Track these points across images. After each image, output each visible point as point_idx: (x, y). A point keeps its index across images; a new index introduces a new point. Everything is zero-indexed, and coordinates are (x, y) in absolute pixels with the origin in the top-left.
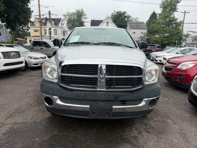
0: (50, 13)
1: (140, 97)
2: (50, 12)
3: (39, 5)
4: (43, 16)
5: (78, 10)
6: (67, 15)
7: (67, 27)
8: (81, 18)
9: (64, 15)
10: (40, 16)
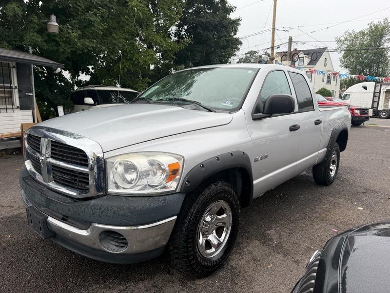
0: (291, 41)
1: (79, 214)
2: (291, 39)
3: (274, 29)
4: (278, 48)
5: (376, 23)
6: (346, 39)
7: (341, 64)
8: (380, 41)
9: (339, 41)
10: (273, 48)
